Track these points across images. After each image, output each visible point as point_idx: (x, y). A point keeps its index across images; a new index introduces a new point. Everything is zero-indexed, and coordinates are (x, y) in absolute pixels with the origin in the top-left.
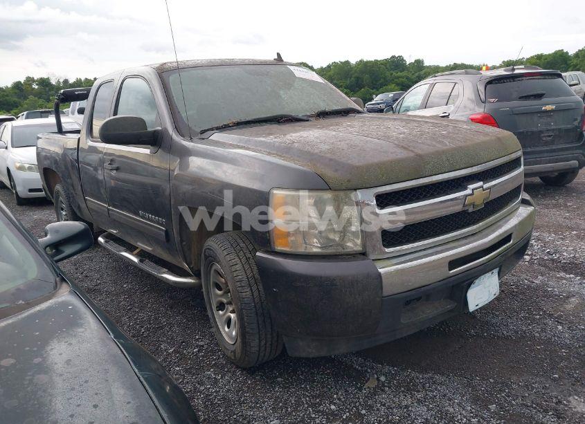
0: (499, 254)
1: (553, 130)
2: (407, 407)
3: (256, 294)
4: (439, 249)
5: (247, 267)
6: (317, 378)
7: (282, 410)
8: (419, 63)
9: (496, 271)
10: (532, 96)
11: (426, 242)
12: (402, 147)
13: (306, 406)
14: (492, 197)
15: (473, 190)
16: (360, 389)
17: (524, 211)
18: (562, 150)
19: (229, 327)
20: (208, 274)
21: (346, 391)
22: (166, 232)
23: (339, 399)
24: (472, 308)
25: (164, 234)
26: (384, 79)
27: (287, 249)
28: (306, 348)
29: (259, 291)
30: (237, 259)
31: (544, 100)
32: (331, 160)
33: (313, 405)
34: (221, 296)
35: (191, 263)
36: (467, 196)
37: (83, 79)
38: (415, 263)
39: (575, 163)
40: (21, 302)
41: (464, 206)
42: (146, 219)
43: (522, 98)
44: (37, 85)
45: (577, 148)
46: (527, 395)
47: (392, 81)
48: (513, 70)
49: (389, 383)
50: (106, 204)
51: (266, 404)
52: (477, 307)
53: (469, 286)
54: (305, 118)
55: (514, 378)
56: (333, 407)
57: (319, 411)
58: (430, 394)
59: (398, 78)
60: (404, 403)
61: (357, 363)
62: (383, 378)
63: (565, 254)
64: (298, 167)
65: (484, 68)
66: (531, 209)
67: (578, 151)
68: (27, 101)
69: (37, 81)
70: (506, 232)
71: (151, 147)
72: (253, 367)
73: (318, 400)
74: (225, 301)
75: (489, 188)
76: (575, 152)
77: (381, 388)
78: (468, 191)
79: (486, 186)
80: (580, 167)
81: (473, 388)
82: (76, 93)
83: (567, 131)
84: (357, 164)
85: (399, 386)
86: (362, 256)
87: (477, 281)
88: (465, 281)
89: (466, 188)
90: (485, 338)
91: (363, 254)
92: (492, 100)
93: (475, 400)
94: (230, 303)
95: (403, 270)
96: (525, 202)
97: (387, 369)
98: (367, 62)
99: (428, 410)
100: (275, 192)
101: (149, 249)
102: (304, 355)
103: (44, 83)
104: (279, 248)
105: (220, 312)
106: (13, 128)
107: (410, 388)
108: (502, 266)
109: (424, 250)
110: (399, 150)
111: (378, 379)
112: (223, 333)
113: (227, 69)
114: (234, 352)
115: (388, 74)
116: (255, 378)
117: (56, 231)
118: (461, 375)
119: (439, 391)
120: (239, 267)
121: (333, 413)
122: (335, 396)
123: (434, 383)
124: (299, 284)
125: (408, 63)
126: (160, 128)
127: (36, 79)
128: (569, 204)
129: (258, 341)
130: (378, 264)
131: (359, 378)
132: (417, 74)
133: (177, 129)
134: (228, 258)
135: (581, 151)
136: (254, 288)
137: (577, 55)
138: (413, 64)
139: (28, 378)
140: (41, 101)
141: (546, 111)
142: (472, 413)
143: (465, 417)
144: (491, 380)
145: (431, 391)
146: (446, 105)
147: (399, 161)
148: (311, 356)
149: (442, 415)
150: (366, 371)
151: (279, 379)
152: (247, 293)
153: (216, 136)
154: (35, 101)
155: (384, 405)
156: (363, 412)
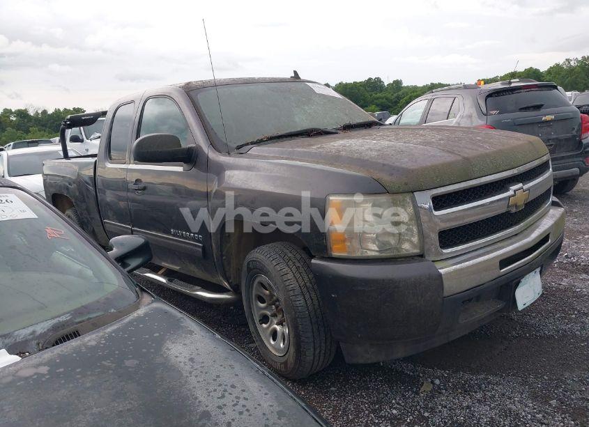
0: (540, 253)
1: (553, 139)
2: (468, 407)
3: (309, 302)
4: (488, 249)
5: (298, 275)
6: (371, 385)
7: (343, 418)
8: (397, 84)
9: (538, 270)
10: (532, 107)
11: (478, 242)
12: (448, 151)
13: (367, 412)
14: (531, 198)
15: (515, 191)
16: (417, 393)
17: (555, 213)
18: (563, 158)
19: (274, 340)
20: (249, 287)
21: (403, 395)
22: (204, 248)
23: (398, 404)
24: (520, 307)
25: (200, 250)
26: (363, 100)
27: (344, 254)
28: (363, 354)
29: (312, 299)
30: (287, 268)
31: (542, 111)
32: (384, 165)
33: (374, 411)
34: (265, 308)
35: (230, 278)
36: (510, 197)
37: (62, 110)
38: (471, 262)
39: (576, 170)
40: (113, 310)
41: (508, 207)
42: (178, 237)
43: (521, 109)
44: (15, 116)
45: (577, 156)
46: (584, 389)
47: (372, 102)
48: (510, 83)
49: (445, 386)
50: (129, 225)
51: (325, 413)
52: (525, 306)
53: (517, 285)
54: (334, 131)
55: (567, 375)
56: (394, 412)
57: (381, 417)
58: (489, 394)
59: (378, 99)
60: (465, 404)
61: (408, 369)
62: (437, 382)
63: (583, 257)
64: (352, 173)
65: (482, 82)
66: (561, 210)
67: (578, 159)
68: (6, 133)
69: (15, 113)
70: (545, 232)
71: (185, 165)
72: (303, 379)
73: (377, 406)
74: (269, 313)
75: (529, 189)
76: (575, 159)
77: (437, 391)
78: (510, 193)
79: (526, 187)
80: (581, 174)
81: (530, 386)
82: (83, 118)
83: (567, 140)
84: (412, 168)
85: (455, 387)
86: (420, 259)
87: (523, 280)
88: (513, 280)
89: (508, 190)
90: (527, 338)
91: (421, 256)
92: (494, 112)
93: (534, 397)
94: (274, 315)
95: (461, 269)
96: (554, 204)
97: (439, 373)
98: (346, 84)
99: (491, 409)
100: (331, 198)
101: (176, 268)
102: (361, 361)
103: (22, 114)
104: (336, 254)
105: (264, 326)
106: (9, 157)
107: (467, 390)
108: (543, 265)
109: (476, 250)
110: (446, 155)
111: (432, 382)
112: (268, 346)
113: (251, 87)
114: (286, 363)
115: (367, 95)
116: (307, 389)
117: (121, 244)
118: (513, 375)
119: (496, 390)
120: (290, 276)
121: (395, 417)
122: (394, 401)
123: (489, 383)
124: (360, 288)
125: (386, 85)
126: (194, 145)
127: (13, 111)
128: (574, 210)
129: (312, 350)
130: (438, 265)
131: (413, 383)
132: (395, 95)
133: (213, 145)
134: (278, 268)
135: (581, 159)
136: (307, 296)
137: (549, 72)
138: (392, 84)
139: (158, 376)
140: (19, 133)
141: (546, 122)
142: (535, 409)
143: (529, 413)
144: (545, 377)
145: (488, 391)
146: (447, 119)
147: (449, 165)
148: (369, 362)
149: (507, 413)
150: (419, 376)
151: (333, 389)
152: (300, 302)
153: (255, 150)
154: (14, 132)
155: (446, 407)
156: (426, 414)
